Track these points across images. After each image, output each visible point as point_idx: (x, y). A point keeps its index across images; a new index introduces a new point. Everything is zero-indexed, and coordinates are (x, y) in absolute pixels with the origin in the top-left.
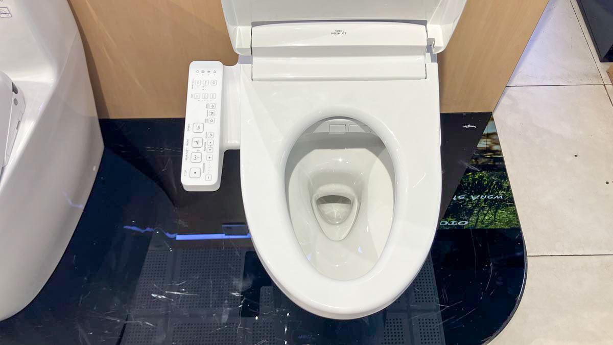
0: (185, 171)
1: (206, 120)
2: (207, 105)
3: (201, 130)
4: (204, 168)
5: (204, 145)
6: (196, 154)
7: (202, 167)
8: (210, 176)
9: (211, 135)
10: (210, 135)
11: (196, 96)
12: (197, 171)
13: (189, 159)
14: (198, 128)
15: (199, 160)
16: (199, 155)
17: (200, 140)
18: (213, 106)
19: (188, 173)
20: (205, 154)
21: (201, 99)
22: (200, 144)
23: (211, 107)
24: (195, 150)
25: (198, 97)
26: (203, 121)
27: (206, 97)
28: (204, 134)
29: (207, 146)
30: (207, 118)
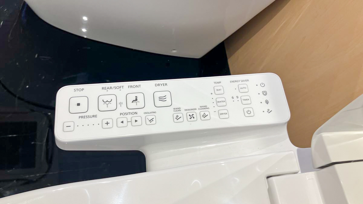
0: (83, 89)
1: (178, 109)
2: (205, 107)
3: (159, 103)
4: (89, 117)
5: (131, 111)
6: (114, 102)
7: (90, 113)
8: (71, 128)
9: (151, 120)
10: (150, 118)
11: (219, 88)
12: (83, 108)
13: (104, 92)
14: (162, 99)
15: (103, 107)
16: (112, 106)
17: (140, 104)
18: (205, 116)
19: (78, 93)
20: (115, 115)
21: (215, 96)
22: (134, 105)
23: (202, 113)
24: (121, 99)
25: (217, 92)
26: (175, 105)
27: (219, 104)
28: (152, 108)
29: (129, 117)
30: (183, 111)
